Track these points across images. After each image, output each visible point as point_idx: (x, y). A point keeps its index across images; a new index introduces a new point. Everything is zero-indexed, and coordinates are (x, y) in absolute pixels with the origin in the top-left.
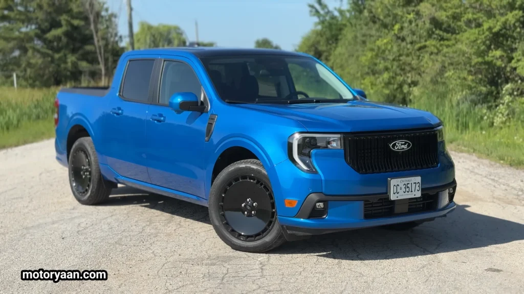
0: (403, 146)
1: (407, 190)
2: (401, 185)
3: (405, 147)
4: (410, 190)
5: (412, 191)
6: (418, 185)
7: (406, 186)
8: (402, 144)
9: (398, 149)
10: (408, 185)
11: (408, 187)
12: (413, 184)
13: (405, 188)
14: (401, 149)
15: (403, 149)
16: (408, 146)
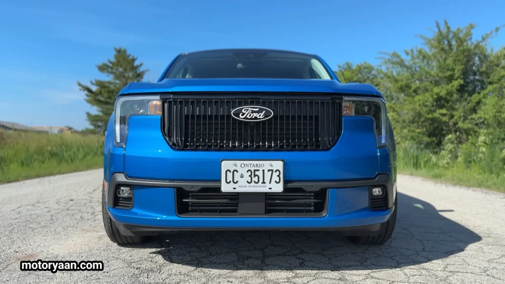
0: (255, 115)
1: (256, 179)
2: (243, 171)
3: (260, 116)
4: (261, 180)
5: (264, 182)
6: (275, 174)
7: (253, 174)
8: (253, 112)
9: (246, 118)
10: (257, 173)
11: (255, 176)
12: (266, 171)
13: (250, 176)
14: (251, 119)
15: (256, 118)
16: (266, 116)
